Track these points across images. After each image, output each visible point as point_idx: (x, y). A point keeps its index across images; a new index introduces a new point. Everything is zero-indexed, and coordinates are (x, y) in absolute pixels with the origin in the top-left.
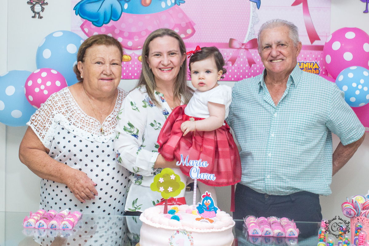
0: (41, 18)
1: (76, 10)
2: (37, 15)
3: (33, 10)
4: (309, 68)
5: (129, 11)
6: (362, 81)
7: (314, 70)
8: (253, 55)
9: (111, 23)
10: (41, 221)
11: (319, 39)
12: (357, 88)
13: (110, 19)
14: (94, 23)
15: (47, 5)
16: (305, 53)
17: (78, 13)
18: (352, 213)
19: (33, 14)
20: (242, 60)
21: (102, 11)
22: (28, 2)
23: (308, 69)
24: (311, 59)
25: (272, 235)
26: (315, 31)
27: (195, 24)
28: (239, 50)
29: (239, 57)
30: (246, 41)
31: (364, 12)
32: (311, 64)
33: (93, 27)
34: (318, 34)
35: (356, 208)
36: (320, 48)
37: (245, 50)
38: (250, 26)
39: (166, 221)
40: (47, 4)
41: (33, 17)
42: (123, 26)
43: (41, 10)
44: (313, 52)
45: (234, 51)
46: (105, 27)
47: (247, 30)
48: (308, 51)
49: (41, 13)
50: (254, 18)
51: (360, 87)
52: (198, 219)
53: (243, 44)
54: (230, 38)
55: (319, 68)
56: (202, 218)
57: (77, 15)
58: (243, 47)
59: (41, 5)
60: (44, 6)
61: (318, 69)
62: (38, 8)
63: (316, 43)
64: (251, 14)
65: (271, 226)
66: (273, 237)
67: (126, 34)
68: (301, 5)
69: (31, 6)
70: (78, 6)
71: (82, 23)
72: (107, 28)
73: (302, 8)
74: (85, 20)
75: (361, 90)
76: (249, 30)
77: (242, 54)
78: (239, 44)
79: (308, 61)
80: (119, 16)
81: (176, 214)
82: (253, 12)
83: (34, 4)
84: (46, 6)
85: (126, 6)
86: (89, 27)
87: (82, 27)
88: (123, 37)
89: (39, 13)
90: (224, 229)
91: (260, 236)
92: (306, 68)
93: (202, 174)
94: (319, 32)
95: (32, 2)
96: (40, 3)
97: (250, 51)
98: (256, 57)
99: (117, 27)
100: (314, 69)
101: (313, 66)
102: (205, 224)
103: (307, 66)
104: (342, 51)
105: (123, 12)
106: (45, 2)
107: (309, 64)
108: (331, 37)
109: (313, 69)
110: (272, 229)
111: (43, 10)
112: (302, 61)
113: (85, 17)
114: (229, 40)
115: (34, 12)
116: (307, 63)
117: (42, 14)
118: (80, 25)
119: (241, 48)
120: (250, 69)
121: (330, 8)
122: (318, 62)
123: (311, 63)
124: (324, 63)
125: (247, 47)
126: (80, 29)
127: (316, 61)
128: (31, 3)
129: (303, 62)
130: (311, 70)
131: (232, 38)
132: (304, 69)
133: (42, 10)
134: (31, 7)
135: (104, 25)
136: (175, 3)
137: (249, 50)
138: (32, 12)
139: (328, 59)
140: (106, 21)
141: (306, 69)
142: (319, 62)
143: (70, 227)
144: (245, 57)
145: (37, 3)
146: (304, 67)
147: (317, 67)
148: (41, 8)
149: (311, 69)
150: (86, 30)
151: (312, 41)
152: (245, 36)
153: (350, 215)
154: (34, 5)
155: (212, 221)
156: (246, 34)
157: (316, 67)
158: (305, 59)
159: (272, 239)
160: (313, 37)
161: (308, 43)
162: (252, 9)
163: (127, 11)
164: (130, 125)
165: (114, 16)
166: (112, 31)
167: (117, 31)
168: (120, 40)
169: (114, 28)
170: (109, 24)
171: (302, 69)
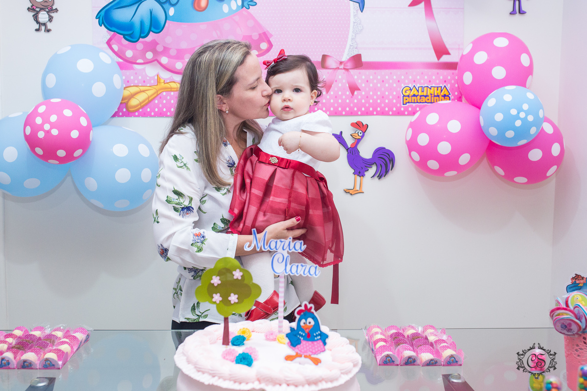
0: (49, 31)
1: (99, 18)
2: (42, 27)
3: (37, 19)
4: (436, 94)
5: (177, 18)
7: (443, 98)
8: (356, 77)
9: (151, 37)
11: (448, 53)
13: (150, 30)
14: (126, 37)
15: (57, 12)
16: (430, 74)
17: (103, 23)
19: (37, 26)
20: (340, 85)
21: (137, 21)
22: (28, 9)
23: (435, 96)
24: (438, 82)
26: (443, 42)
27: (271, 35)
28: (336, 71)
29: (336, 81)
30: (345, 58)
31: (511, 14)
32: (438, 90)
33: (125, 42)
34: (447, 46)
36: (452, 66)
37: (344, 71)
38: (350, 37)
40: (56, 10)
41: (37, 30)
42: (169, 40)
43: (47, 19)
44: (441, 71)
45: (328, 73)
46: (142, 42)
47: (347, 42)
48: (434, 70)
49: (49, 24)
50: (356, 24)
51: (522, 115)
52: (289, 358)
53: (341, 63)
54: (323, 54)
55: (450, 94)
56: (298, 355)
57: (101, 26)
58: (342, 67)
59: (48, 12)
60: (52, 14)
61: (448, 96)
62: (43, 17)
63: (445, 59)
64: (352, 19)
67: (173, 52)
68: (422, 5)
69: (33, 14)
70: (103, 13)
71: (109, 37)
72: (145, 43)
73: (424, 9)
74: (113, 33)
76: (349, 42)
77: (340, 77)
78: (336, 62)
79: (434, 85)
80: (162, 26)
82: (355, 16)
83: (37, 11)
84: (55, 13)
85: (172, 11)
86: (119, 43)
87: (109, 43)
88: (169, 57)
89: (44, 24)
92: (431, 94)
94: (449, 44)
95: (35, 8)
96: (47, 10)
97: (352, 72)
98: (360, 81)
99: (159, 43)
100: (442, 96)
101: (441, 91)
103: (432, 91)
105: (167, 21)
106: (54, 8)
107: (436, 88)
109: (440, 96)
111: (51, 19)
112: (426, 85)
113: (113, 29)
114: (321, 57)
115: (38, 22)
116: (432, 88)
118: (107, 40)
119: (338, 68)
120: (352, 97)
121: (463, 9)
122: (448, 87)
123: (438, 87)
125: (347, 66)
126: (106, 46)
127: (445, 84)
128: (34, 10)
129: (427, 87)
130: (437, 98)
131: (326, 54)
132: (428, 96)
133: (49, 20)
134: (33, 16)
135: (141, 40)
136: (243, 6)
137: (350, 70)
138: (35, 23)
140: (144, 33)
141: (431, 97)
142: (449, 85)
144: (344, 81)
145: (41, 9)
146: (429, 94)
147: (447, 94)
148: (48, 16)
149: (438, 96)
150: (116, 47)
151: (439, 57)
152: (344, 52)
154: (38, 13)
155: (317, 361)
156: (345, 48)
157: (445, 93)
158: (430, 81)
160: (441, 50)
161: (433, 58)
162: (352, 11)
163: (174, 18)
164: (176, 193)
165: (155, 26)
166: (152, 46)
167: (160, 48)
168: (164, 60)
169: (154, 43)
170: (149, 38)
171: (426, 96)
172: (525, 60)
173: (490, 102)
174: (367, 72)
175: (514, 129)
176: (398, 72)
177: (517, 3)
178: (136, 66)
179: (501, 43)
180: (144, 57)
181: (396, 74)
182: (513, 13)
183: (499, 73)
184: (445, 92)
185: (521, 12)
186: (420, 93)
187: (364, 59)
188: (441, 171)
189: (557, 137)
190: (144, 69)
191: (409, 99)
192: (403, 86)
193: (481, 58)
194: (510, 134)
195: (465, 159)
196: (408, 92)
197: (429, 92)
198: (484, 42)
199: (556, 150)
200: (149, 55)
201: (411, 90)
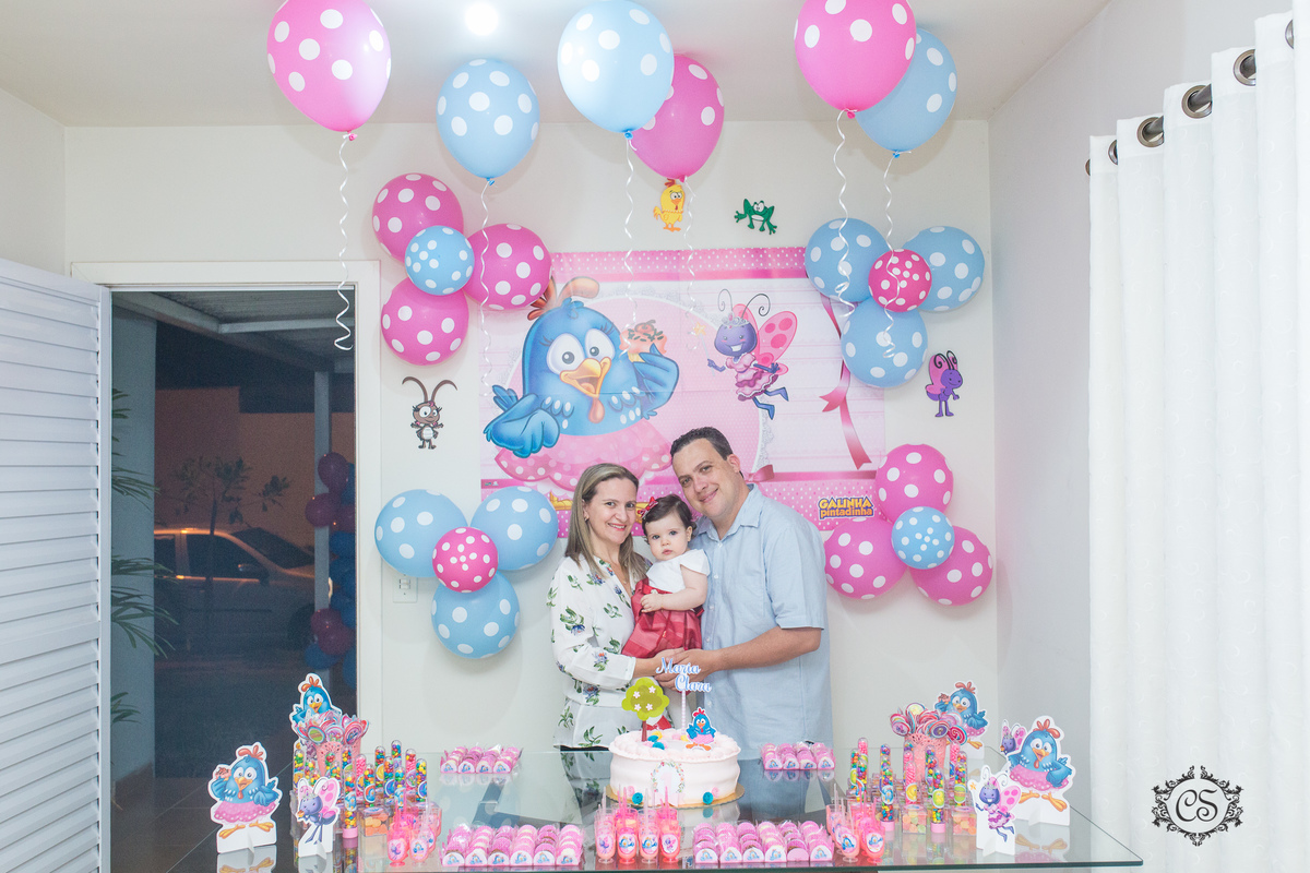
0: (433, 447)
1: (487, 433)
2: (426, 444)
4: (857, 507)
5: (573, 431)
6: (930, 531)
7: (864, 510)
9: (543, 451)
10: (465, 762)
11: (870, 462)
12: (922, 541)
13: (542, 445)
14: (516, 452)
16: (849, 484)
17: (491, 438)
18: (905, 728)
19: (421, 443)
21: (527, 435)
22: (412, 425)
24: (858, 493)
25: (797, 767)
26: (863, 449)
30: (754, 469)
32: (859, 502)
33: (516, 458)
34: (867, 454)
35: (909, 722)
36: (871, 475)
38: (759, 447)
39: (647, 750)
40: (442, 425)
41: (420, 447)
42: (562, 455)
44: (862, 481)
47: (756, 452)
48: (853, 480)
49: (433, 440)
50: (765, 433)
51: (927, 539)
52: (689, 747)
53: (751, 475)
55: (873, 506)
56: (695, 744)
57: (489, 441)
61: (871, 508)
62: (428, 433)
63: (865, 467)
64: (761, 428)
65: (796, 755)
66: (799, 770)
67: (567, 468)
68: (838, 409)
70: (491, 427)
72: (535, 458)
73: (840, 415)
74: (502, 448)
75: (930, 545)
76: (759, 453)
80: (555, 440)
81: (659, 741)
82: (764, 424)
85: (565, 424)
86: (508, 459)
87: (497, 459)
88: (562, 473)
89: (429, 441)
90: (725, 757)
91: (780, 770)
92: (851, 507)
93: (693, 684)
94: (869, 450)
99: (551, 458)
100: (864, 508)
101: (863, 503)
102: (699, 752)
103: (852, 504)
104: (902, 481)
105: (560, 434)
106: (439, 423)
107: (856, 500)
108: (886, 458)
109: (862, 508)
110: (799, 760)
111: (435, 436)
112: (845, 497)
113: (502, 444)
115: (421, 439)
116: (852, 500)
117: (434, 442)
123: (859, 499)
124: (876, 497)
125: (760, 477)
128: (418, 426)
129: (847, 499)
130: (858, 510)
132: (848, 509)
135: (532, 455)
136: (642, 416)
139: (883, 495)
140: (535, 448)
141: (852, 509)
142: (870, 497)
143: (508, 770)
145: (426, 425)
146: (848, 507)
147: (869, 506)
149: (859, 508)
150: (505, 464)
151: (858, 466)
152: (753, 463)
153: (902, 731)
154: (422, 428)
155: (708, 748)
156: (755, 459)
157: (867, 505)
158: (849, 493)
159: (797, 773)
160: (860, 457)
161: (853, 467)
162: (761, 419)
163: (566, 431)
164: (569, 611)
165: (547, 440)
166: (544, 462)
167: (552, 464)
168: (558, 476)
169: (547, 458)
170: (541, 453)
171: (845, 509)
172: (939, 476)
173: (899, 525)
174: (780, 484)
175: (922, 553)
176: (814, 483)
177: (943, 403)
178: (526, 483)
179: (914, 458)
180: (535, 474)
181: (812, 485)
182: (939, 415)
183: (911, 491)
184: (866, 503)
185: (949, 414)
186: (839, 506)
187: (776, 470)
188: (856, 595)
189: (982, 553)
190: (536, 487)
191: (827, 513)
192: (820, 498)
193: (893, 474)
194: (917, 558)
195: (879, 582)
196: (826, 505)
197: (849, 504)
198: (897, 456)
199: (977, 570)
200: (541, 471)
201: (829, 502)
